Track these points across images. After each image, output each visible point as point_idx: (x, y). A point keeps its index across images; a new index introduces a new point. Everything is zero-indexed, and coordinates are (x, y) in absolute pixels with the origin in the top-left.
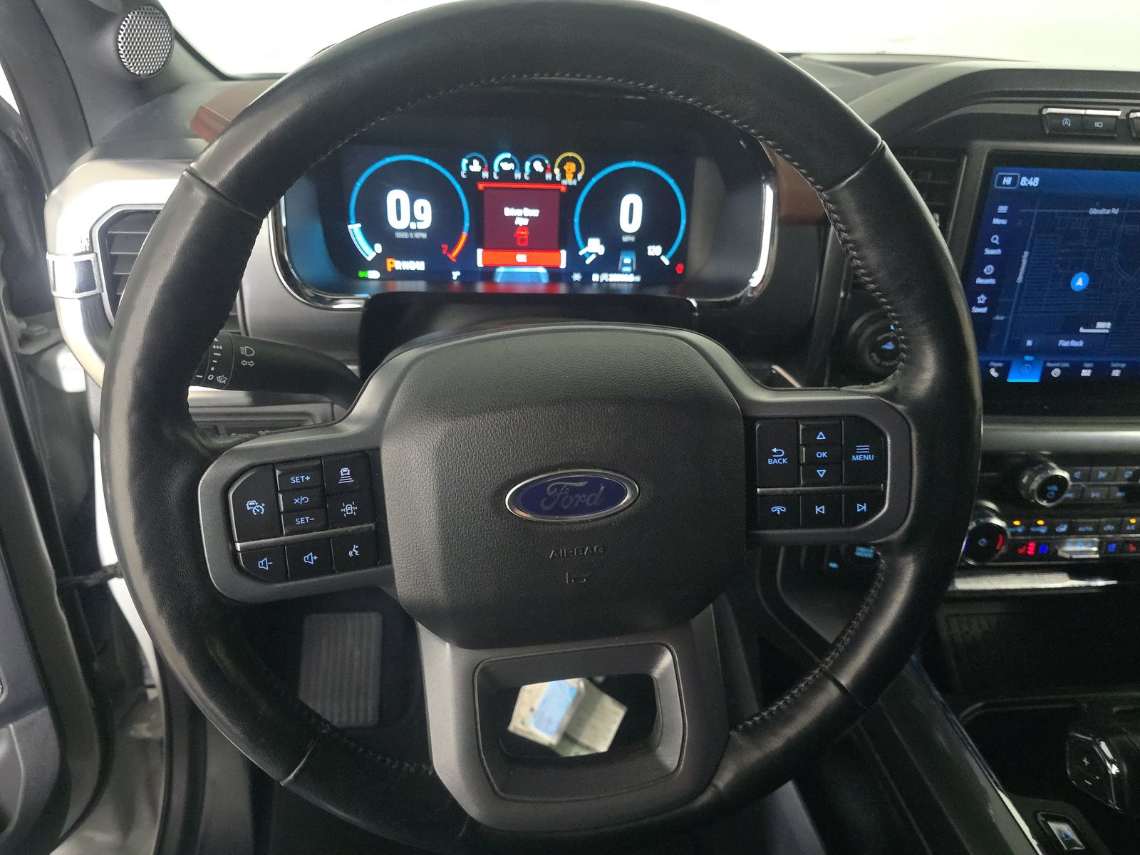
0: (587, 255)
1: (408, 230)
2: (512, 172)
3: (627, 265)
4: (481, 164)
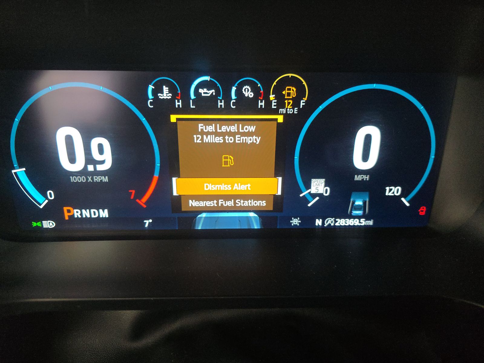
0: (309, 198)
1: (84, 172)
2: (213, 99)
3: (358, 208)
4: (172, 90)
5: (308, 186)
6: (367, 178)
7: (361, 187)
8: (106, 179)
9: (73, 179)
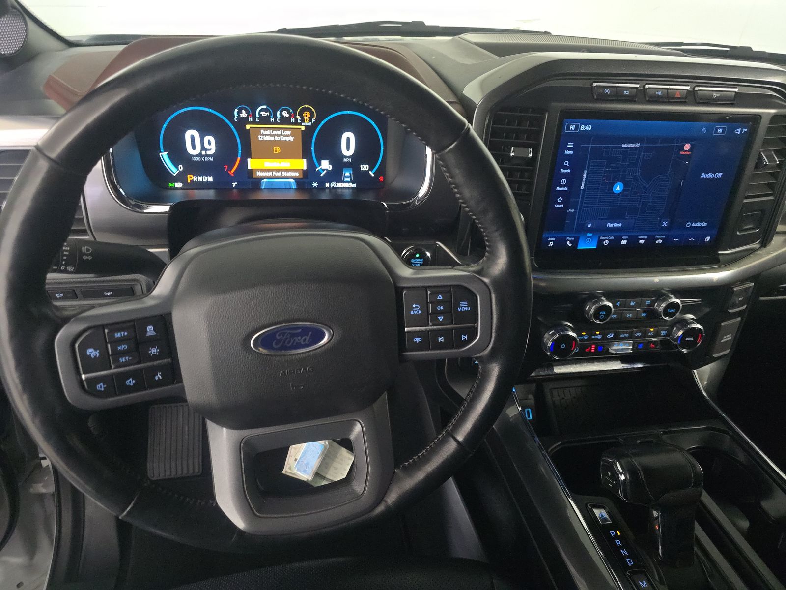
0: (321, 171)
1: (200, 155)
2: (268, 117)
3: (347, 177)
4: (247, 112)
5: (320, 164)
6: (350, 160)
7: (348, 165)
8: (211, 159)
9: (193, 159)
